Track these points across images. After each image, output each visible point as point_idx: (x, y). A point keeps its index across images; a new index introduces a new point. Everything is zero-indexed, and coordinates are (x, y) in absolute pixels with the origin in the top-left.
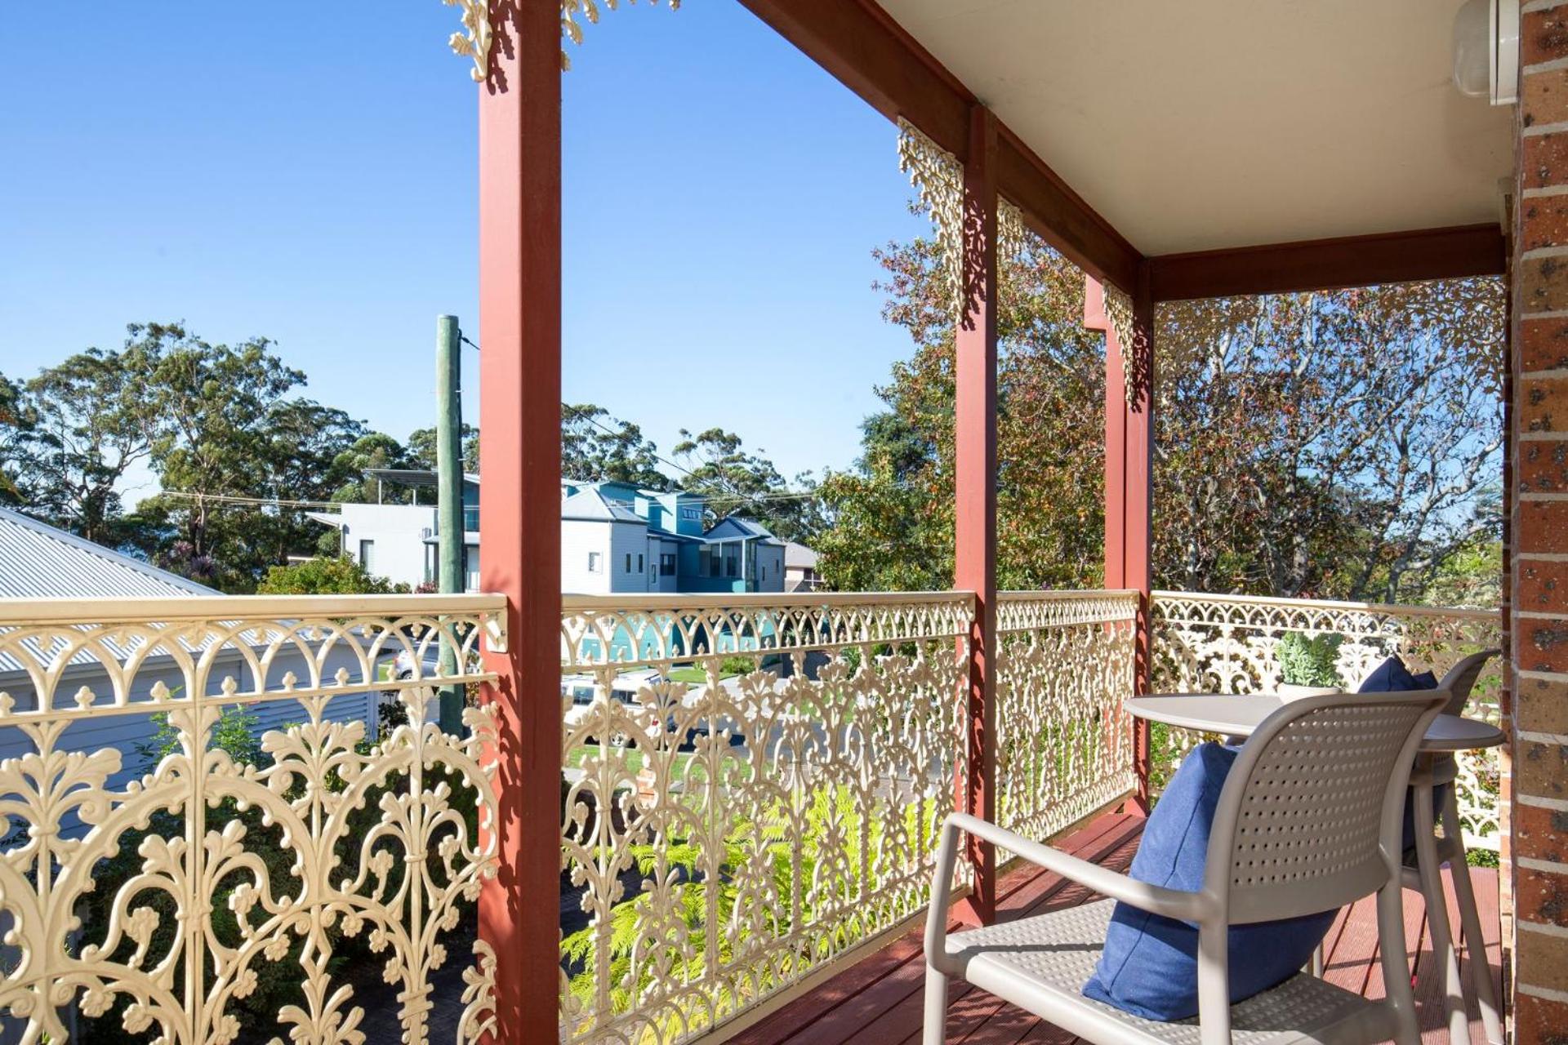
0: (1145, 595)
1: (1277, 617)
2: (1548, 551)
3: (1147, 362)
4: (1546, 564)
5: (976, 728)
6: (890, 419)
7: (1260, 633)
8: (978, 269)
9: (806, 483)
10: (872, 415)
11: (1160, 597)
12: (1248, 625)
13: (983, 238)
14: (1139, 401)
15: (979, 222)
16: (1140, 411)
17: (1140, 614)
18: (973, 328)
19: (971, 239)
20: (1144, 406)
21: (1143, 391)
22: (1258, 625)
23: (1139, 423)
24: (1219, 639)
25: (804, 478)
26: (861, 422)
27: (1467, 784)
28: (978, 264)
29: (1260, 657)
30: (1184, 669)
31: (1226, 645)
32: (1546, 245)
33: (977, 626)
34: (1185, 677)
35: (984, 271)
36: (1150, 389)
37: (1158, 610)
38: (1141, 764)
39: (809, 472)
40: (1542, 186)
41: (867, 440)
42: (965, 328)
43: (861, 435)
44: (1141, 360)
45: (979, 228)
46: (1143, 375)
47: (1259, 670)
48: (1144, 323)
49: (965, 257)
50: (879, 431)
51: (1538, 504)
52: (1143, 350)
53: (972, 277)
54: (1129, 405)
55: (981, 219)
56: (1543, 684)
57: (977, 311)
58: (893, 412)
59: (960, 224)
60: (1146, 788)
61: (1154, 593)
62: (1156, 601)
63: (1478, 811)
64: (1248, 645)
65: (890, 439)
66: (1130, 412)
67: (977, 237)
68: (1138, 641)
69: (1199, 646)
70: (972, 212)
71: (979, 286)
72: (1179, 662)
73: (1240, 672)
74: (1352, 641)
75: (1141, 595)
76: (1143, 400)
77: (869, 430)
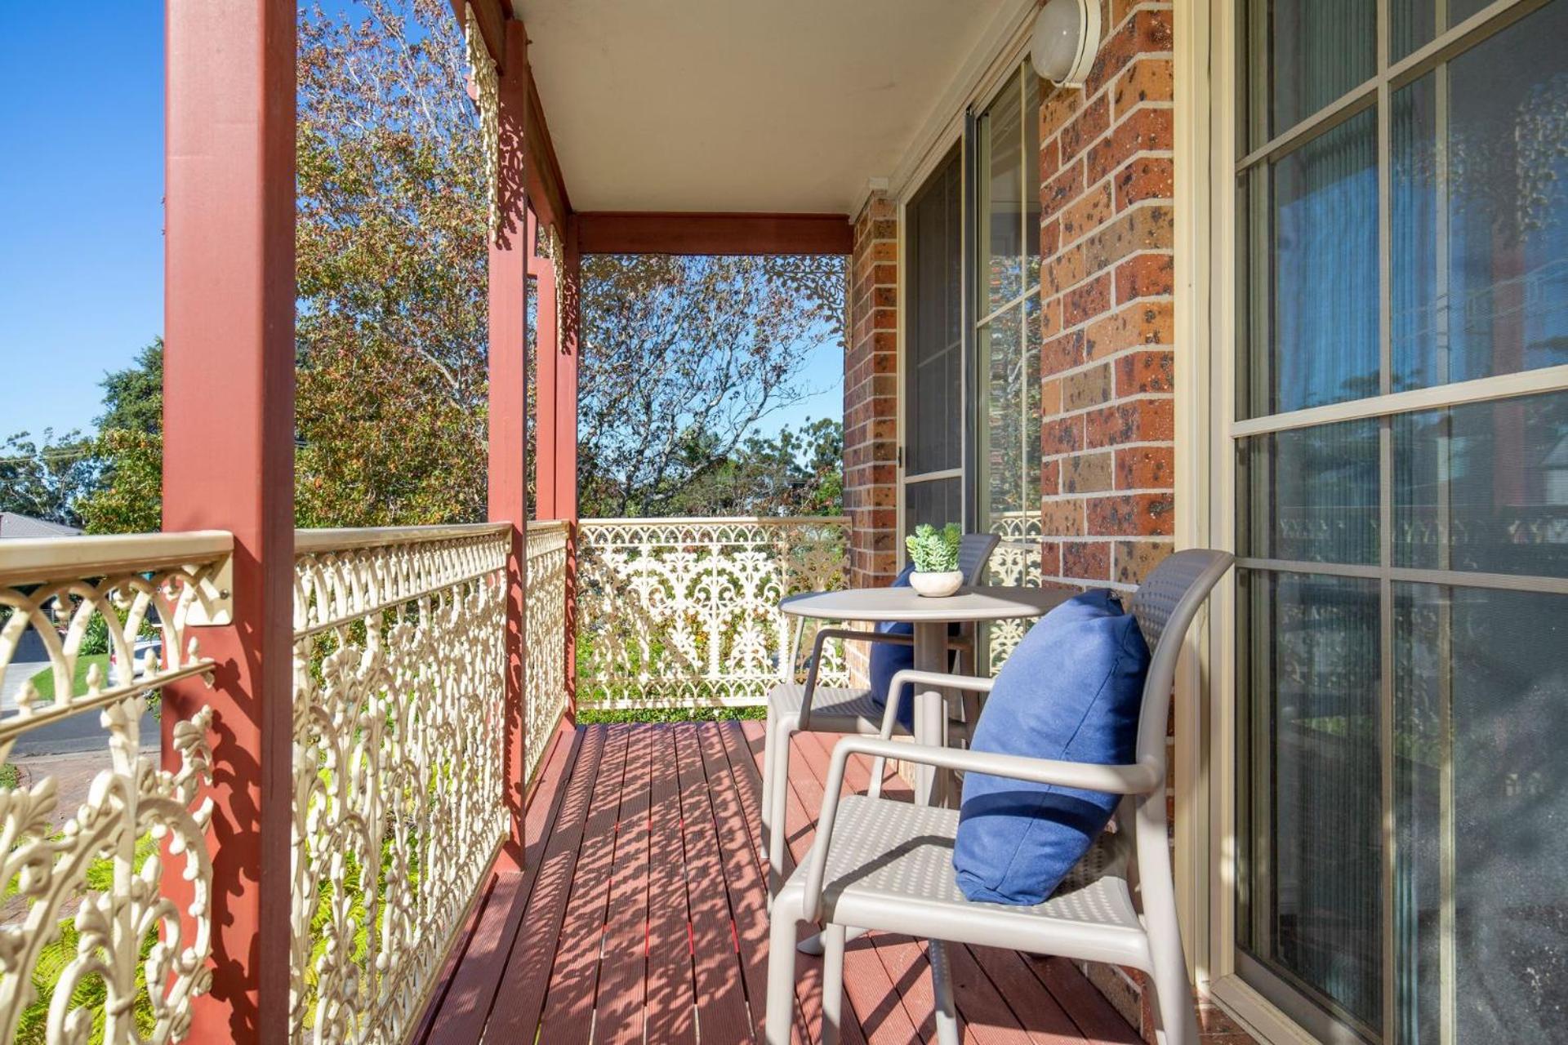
0: (574, 523)
1: (688, 535)
2: (1157, 439)
3: (575, 308)
4: (1158, 449)
5: (512, 665)
6: (140, 376)
7: (672, 550)
8: (515, 187)
9: (22, 447)
10: (118, 373)
11: (588, 524)
12: (663, 544)
13: (520, 155)
14: (568, 344)
15: (516, 139)
16: (569, 353)
17: (570, 542)
18: (508, 248)
19: (507, 155)
20: (573, 349)
21: (572, 334)
22: (672, 543)
23: (568, 363)
24: (639, 559)
25: (19, 441)
26: (104, 378)
27: (828, 655)
28: (515, 182)
29: (674, 570)
30: (608, 588)
31: (644, 563)
32: (1155, 196)
33: (513, 558)
34: (608, 595)
35: (522, 190)
36: (577, 333)
37: (584, 535)
38: (570, 682)
39: (23, 435)
40: (1151, 149)
41: (110, 399)
42: (499, 247)
43: (104, 393)
44: (570, 305)
45: (516, 145)
46: (572, 320)
47: (673, 582)
48: (571, 271)
49: (500, 173)
50: (126, 388)
51: (1151, 402)
52: (572, 296)
53: (508, 194)
54: (560, 347)
55: (519, 136)
56: (1155, 546)
57: (513, 230)
58: (142, 370)
59: (495, 138)
60: (575, 703)
61: (581, 521)
62: (583, 529)
63: (836, 674)
64: (664, 562)
65: (138, 397)
66: (560, 353)
67: (513, 153)
68: (568, 567)
69: (621, 567)
70: (508, 127)
71: (515, 204)
72: (604, 583)
73: (657, 586)
74: (745, 550)
75: (571, 524)
76: (572, 343)
77: (113, 387)
